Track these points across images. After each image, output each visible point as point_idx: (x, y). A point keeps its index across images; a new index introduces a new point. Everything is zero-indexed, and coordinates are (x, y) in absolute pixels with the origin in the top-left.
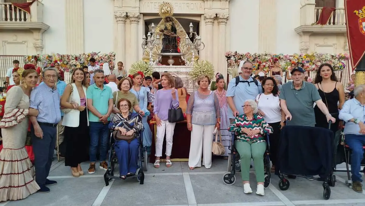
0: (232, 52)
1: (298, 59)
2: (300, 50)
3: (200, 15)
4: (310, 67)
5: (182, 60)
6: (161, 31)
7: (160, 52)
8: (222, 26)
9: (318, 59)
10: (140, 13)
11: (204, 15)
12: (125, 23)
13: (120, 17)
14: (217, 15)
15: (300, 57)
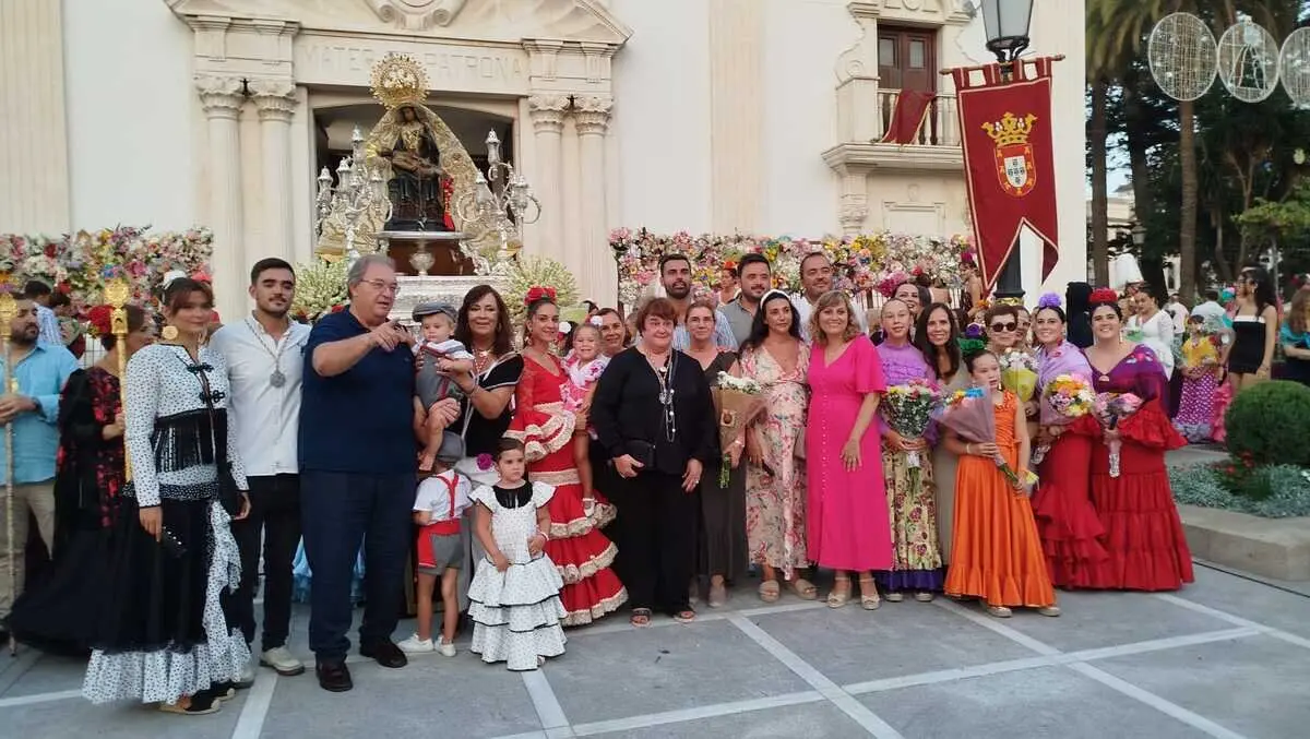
0: (629, 232)
1: (836, 253)
2: (843, 222)
3: (514, 100)
4: (873, 276)
5: (462, 254)
6: (382, 155)
7: (380, 226)
8: (592, 138)
9: (893, 253)
10: (298, 85)
11: (530, 99)
12: (238, 116)
13: (219, 95)
14: (572, 99)
15: (843, 246)
